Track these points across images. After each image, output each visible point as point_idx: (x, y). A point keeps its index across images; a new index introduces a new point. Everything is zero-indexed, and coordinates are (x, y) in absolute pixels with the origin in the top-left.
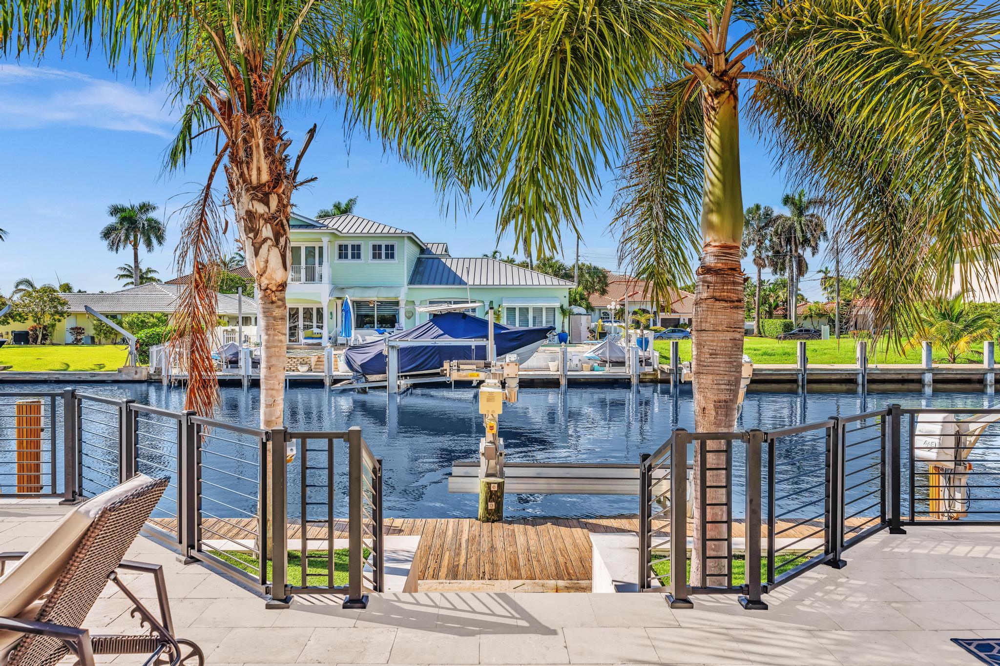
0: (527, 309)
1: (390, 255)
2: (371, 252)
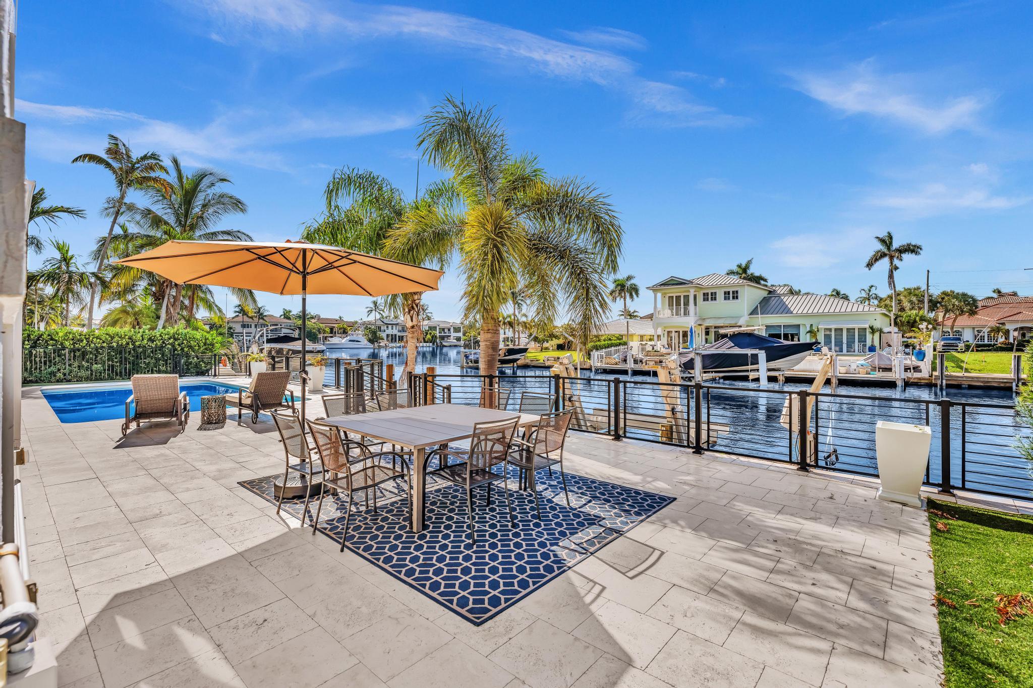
0: (841, 330)
1: (735, 297)
2: (723, 296)
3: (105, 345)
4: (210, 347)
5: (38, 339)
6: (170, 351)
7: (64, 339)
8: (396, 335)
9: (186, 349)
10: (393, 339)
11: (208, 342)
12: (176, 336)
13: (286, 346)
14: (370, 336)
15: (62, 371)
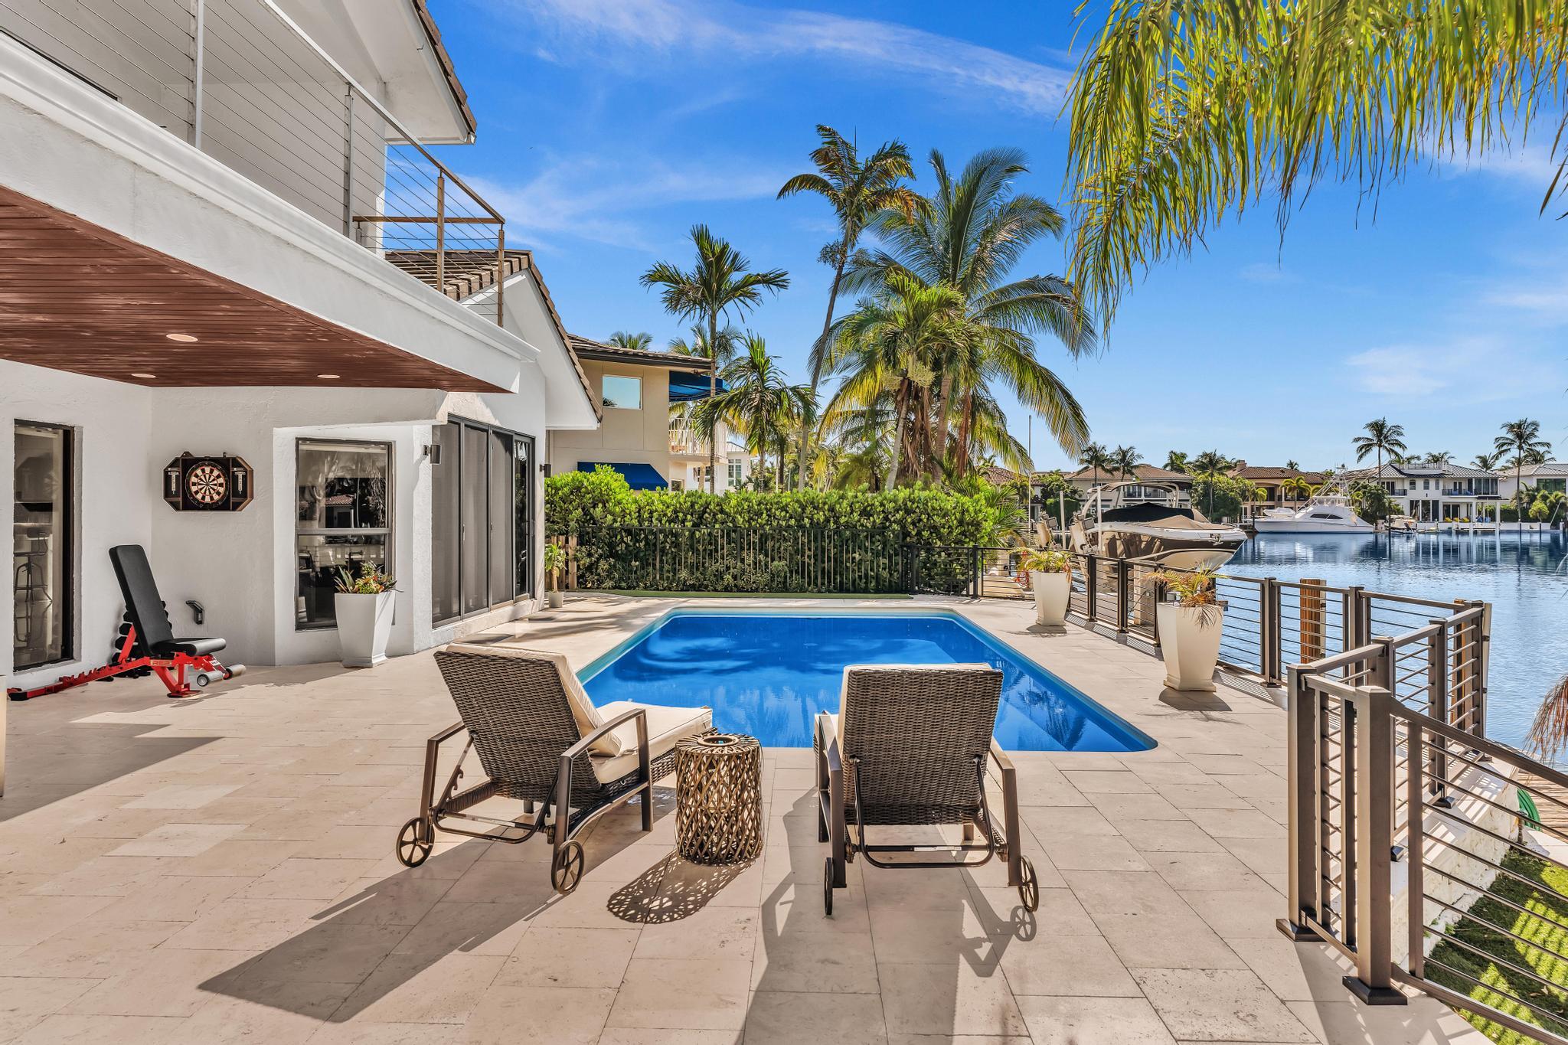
3: (792, 522)
4: (972, 529)
5: (704, 512)
6: (896, 536)
7: (736, 513)
8: (1436, 503)
9: (925, 534)
10: (1429, 510)
11: (967, 518)
12: (909, 504)
13: (1146, 530)
14: (1365, 505)
15: (732, 570)
